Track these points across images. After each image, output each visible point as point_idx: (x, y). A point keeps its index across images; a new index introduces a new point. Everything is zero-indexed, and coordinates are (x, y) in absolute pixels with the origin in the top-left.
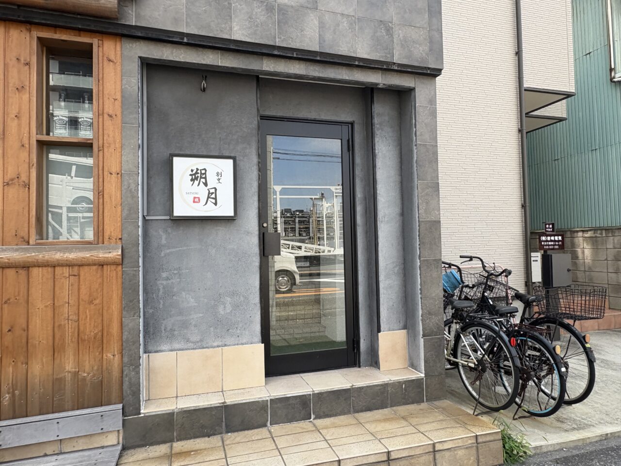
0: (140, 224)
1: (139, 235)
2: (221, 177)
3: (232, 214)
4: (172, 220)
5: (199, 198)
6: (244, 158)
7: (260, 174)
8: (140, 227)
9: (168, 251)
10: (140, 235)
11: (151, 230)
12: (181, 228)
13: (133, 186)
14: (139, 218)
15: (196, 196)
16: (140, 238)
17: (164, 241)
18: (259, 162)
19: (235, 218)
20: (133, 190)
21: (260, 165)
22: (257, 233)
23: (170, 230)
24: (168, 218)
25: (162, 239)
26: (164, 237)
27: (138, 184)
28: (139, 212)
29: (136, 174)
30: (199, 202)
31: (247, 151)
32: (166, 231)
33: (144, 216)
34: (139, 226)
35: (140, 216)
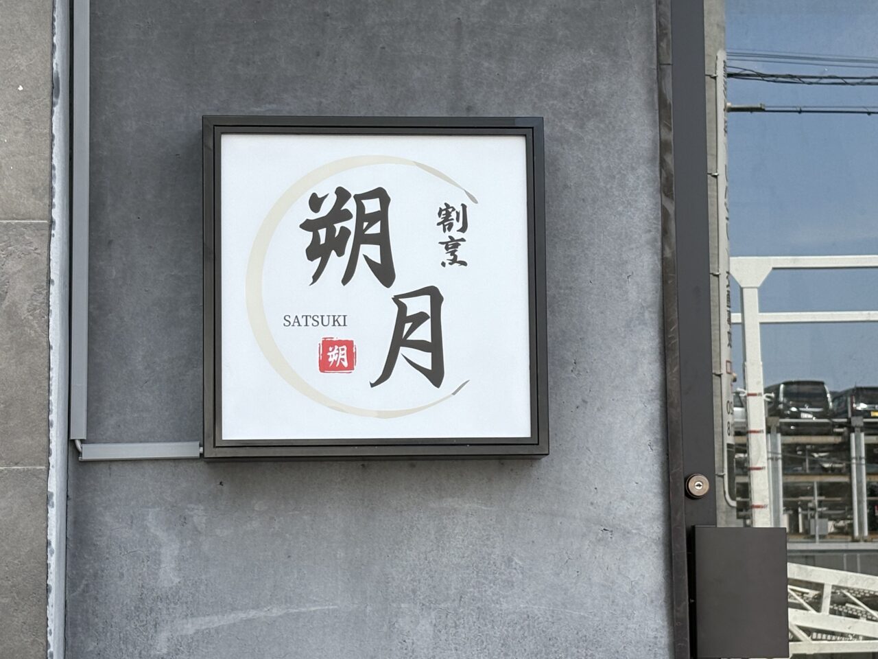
0: (55, 484)
1: (48, 543)
2: (463, 229)
3: (520, 428)
4: (213, 461)
5: (349, 345)
6: (582, 127)
7: (671, 208)
8: (54, 499)
9: (189, 627)
10: (53, 545)
11: (108, 518)
12: (259, 505)
13: (21, 290)
14: (49, 453)
15: (338, 334)
16: (52, 560)
17: (168, 576)
18: (664, 147)
19: (534, 450)
20: (24, 312)
21: (669, 159)
22: (655, 530)
23: (199, 515)
24: (191, 449)
25: (158, 562)
26: (170, 550)
27: (49, 282)
28: (49, 424)
29: (37, 227)
30: (351, 367)
31: (602, 87)
32: (179, 521)
33: (71, 443)
34: (47, 498)
35: (53, 446)
